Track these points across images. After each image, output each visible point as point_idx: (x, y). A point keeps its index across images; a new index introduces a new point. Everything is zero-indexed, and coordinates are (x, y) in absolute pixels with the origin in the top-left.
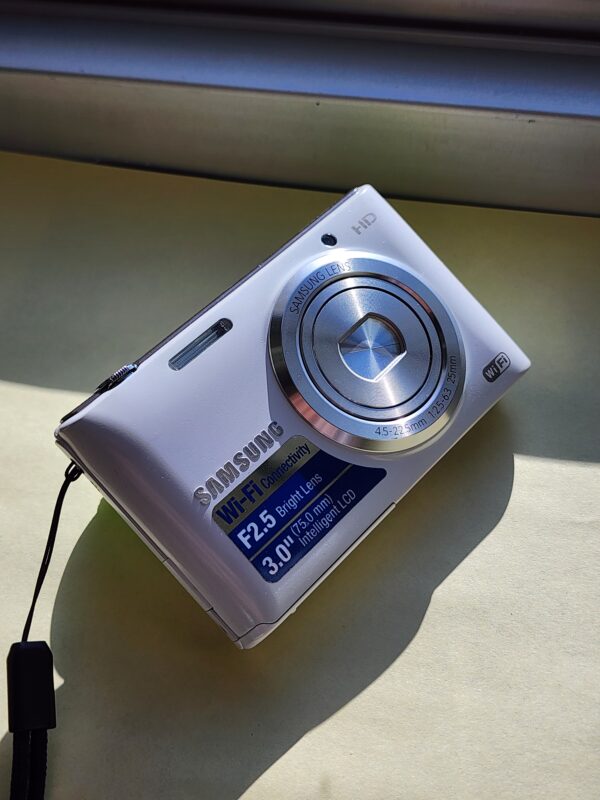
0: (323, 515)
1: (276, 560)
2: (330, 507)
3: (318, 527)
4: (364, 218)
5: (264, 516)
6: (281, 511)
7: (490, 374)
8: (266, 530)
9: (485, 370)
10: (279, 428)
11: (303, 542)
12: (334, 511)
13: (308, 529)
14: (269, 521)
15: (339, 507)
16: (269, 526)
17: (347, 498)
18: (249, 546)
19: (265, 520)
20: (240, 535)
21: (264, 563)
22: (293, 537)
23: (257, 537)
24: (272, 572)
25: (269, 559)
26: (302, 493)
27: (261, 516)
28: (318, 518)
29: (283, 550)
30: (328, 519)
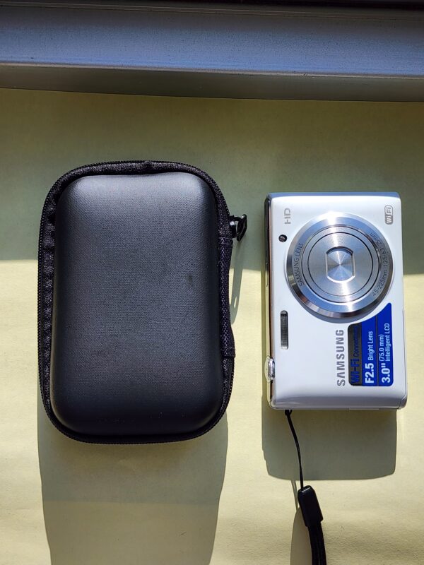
0: (385, 343)
1: (386, 376)
2: (385, 338)
3: (388, 349)
4: (285, 214)
5: (367, 367)
6: (371, 358)
7: (389, 220)
8: (373, 370)
9: (386, 221)
10: (341, 331)
11: (388, 360)
12: (387, 337)
13: (385, 354)
14: (371, 366)
15: (387, 334)
16: (372, 367)
17: (387, 328)
18: (373, 382)
19: (369, 368)
20: (366, 382)
21: (383, 381)
22: (383, 362)
23: (372, 376)
24: (389, 382)
25: (383, 378)
26: (371, 344)
27: (366, 367)
28: (385, 346)
29: (385, 371)
30: (388, 343)
